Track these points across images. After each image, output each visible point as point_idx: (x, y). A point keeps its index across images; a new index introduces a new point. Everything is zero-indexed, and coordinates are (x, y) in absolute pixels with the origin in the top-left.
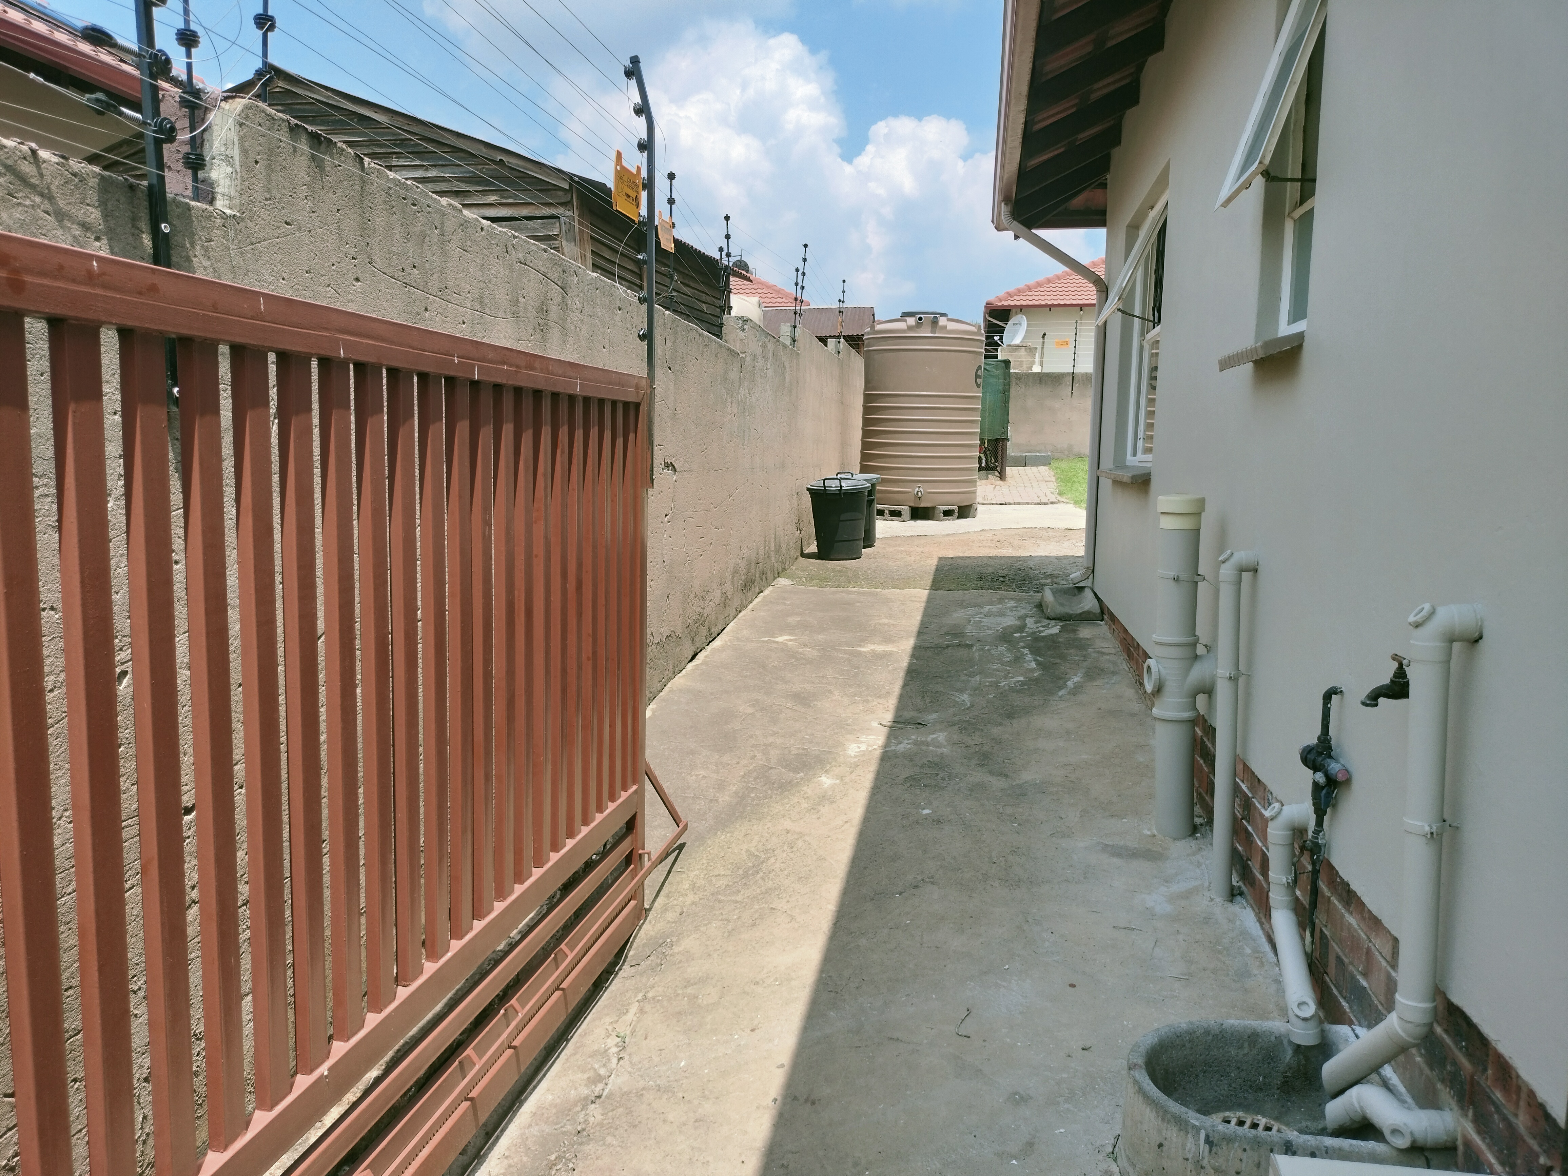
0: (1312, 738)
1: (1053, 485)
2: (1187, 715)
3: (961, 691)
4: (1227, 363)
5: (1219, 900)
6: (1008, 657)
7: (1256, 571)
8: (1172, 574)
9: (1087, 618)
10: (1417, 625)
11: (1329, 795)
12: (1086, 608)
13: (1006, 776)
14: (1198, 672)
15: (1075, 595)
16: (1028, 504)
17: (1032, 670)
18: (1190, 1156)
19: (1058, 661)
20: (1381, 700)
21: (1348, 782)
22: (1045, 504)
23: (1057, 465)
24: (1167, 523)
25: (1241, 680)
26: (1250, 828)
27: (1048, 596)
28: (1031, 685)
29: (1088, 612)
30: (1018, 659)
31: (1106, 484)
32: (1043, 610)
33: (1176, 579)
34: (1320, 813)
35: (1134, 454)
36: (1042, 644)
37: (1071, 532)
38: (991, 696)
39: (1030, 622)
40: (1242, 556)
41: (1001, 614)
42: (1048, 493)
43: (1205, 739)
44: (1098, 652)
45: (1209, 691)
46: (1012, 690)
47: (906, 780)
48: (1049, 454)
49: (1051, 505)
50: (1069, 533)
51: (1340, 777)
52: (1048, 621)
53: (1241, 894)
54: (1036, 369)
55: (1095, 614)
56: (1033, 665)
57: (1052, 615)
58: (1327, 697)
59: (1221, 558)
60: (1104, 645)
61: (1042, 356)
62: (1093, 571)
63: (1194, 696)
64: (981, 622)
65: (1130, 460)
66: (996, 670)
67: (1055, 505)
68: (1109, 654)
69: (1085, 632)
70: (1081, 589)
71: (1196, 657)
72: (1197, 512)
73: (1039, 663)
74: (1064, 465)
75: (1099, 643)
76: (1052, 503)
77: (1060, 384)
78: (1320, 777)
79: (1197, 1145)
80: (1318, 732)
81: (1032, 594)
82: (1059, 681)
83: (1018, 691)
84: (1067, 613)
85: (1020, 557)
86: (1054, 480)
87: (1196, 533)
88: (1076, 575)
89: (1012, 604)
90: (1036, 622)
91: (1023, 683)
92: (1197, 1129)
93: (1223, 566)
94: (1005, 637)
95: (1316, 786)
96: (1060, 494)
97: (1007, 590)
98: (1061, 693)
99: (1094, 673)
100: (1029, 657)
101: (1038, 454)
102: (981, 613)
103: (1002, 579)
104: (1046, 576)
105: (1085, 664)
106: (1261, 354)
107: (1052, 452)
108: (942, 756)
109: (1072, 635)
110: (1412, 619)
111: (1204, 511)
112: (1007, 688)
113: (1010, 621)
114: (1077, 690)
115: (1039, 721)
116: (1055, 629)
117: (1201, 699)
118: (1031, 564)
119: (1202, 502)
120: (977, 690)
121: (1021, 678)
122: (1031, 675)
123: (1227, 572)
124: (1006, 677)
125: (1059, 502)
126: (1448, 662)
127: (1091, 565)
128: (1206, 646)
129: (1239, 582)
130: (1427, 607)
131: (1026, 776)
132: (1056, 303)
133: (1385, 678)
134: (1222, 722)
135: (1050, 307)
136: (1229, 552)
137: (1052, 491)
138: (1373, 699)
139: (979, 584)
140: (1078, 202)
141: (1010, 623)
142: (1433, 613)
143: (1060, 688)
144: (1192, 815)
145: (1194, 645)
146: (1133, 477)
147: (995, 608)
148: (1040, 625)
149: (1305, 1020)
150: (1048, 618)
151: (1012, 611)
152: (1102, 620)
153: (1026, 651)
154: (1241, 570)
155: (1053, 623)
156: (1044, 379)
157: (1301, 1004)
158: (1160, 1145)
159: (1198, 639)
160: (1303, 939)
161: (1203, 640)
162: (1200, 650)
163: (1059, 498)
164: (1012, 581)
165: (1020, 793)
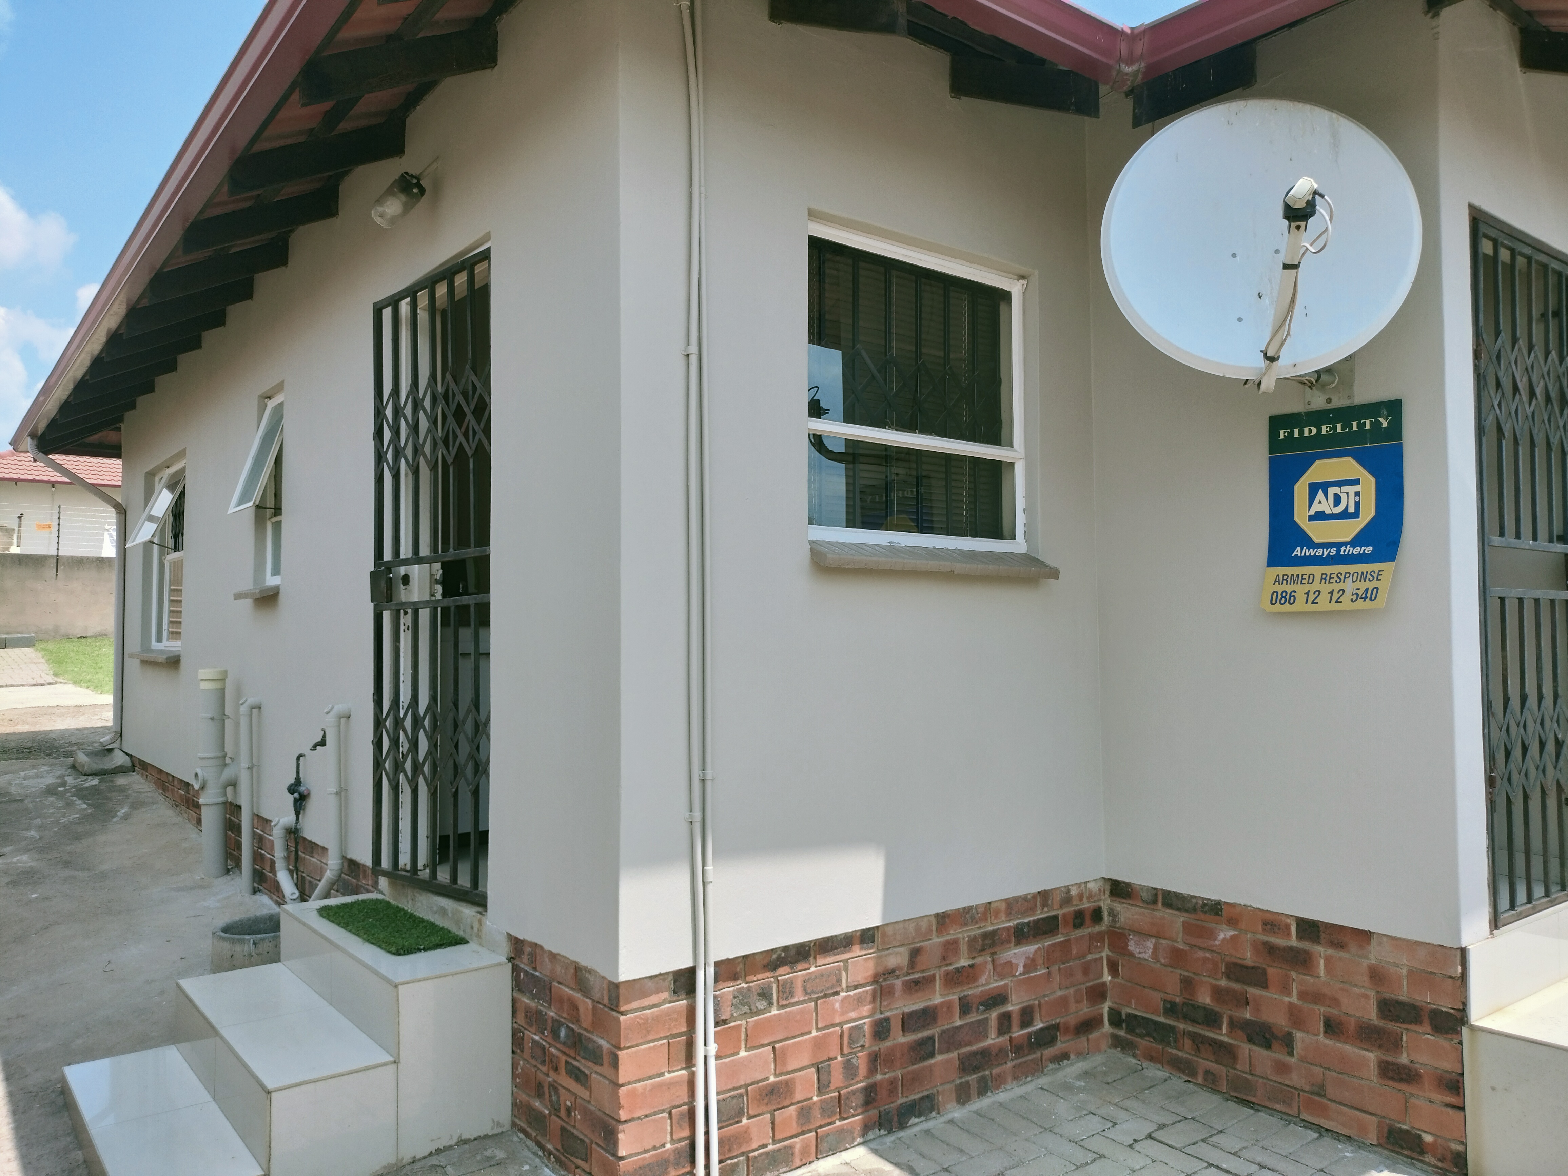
0: (292, 780)
1: (45, 667)
2: (221, 800)
3: (28, 829)
4: (238, 596)
5: (247, 895)
6: (60, 804)
7: (260, 708)
8: (210, 715)
9: (120, 770)
10: (328, 713)
11: (301, 804)
12: (119, 764)
13: (88, 870)
14: (227, 773)
15: (105, 756)
16: (23, 685)
17: (85, 809)
18: (246, 954)
19: (105, 801)
20: (318, 747)
21: (309, 795)
22: (42, 685)
23: (42, 646)
24: (204, 686)
25: (255, 769)
26: (263, 852)
27: (82, 758)
28: (85, 819)
29: (121, 767)
30: (69, 805)
31: (133, 665)
32: (78, 770)
33: (212, 719)
34: (297, 814)
35: (159, 639)
36: (87, 792)
37: (83, 708)
38: (56, 829)
39: (70, 780)
40: (252, 700)
41: (38, 776)
42: (43, 675)
43: (232, 818)
44: (137, 792)
45: (233, 784)
46: (72, 823)
47: (8, 883)
48: (33, 635)
49: (49, 686)
50: (82, 709)
51: (305, 793)
52: (86, 777)
53: (259, 891)
54: (14, 550)
55: (127, 767)
56: (84, 806)
57: (89, 771)
58: (298, 759)
59: (240, 702)
60: (140, 787)
61: (19, 538)
62: (121, 735)
63: (225, 788)
64: (22, 784)
65: (155, 645)
66: (54, 813)
67: (53, 686)
68: (145, 793)
69: (121, 781)
70: (110, 751)
71: (226, 765)
72: (222, 679)
73: (89, 805)
74: (51, 646)
75: (136, 787)
76: (49, 684)
77: (43, 566)
78: (296, 795)
79: (250, 947)
80: (295, 775)
81: (62, 759)
82: (110, 814)
83: (78, 824)
84: (102, 769)
85: (39, 732)
86: (44, 661)
87: (222, 691)
88: (106, 739)
89: (46, 768)
90: (75, 779)
91: (79, 818)
92: (249, 940)
93: (242, 706)
94: (50, 791)
95: (296, 800)
96: (55, 675)
97: (36, 759)
98: (114, 820)
99: (136, 805)
100: (78, 802)
101: (19, 636)
102: (19, 778)
103: (27, 750)
104: (72, 745)
105: (128, 800)
106: (258, 596)
107: (36, 633)
108: (31, 867)
109: (111, 784)
110: (325, 711)
111: (227, 677)
112: (67, 822)
113: (50, 780)
114: (126, 817)
115: (102, 838)
116: (95, 781)
117: (229, 790)
118: (53, 736)
119: (226, 672)
120: (40, 828)
121: (78, 816)
122: (85, 812)
123: (243, 709)
124: (64, 816)
125: (56, 683)
126: (339, 726)
127: (120, 730)
128: (231, 758)
129: (251, 715)
130: (330, 706)
131: (105, 867)
132: (23, 477)
133: (319, 739)
134: (244, 801)
135: (16, 481)
136: (244, 699)
137: (46, 672)
138: (314, 748)
139: (5, 756)
140: (94, 438)
141: (50, 782)
142: (332, 708)
143: (113, 817)
144: (227, 865)
145: (225, 756)
146: (168, 658)
147: (31, 772)
148: (78, 780)
149: (294, 900)
150: (85, 775)
151: (48, 773)
152: (134, 772)
153: (74, 798)
154: (252, 708)
155: (90, 778)
156: (22, 560)
157: (293, 894)
158: (232, 956)
159: (226, 754)
160: (292, 877)
161: (229, 755)
162: (228, 761)
163: (56, 679)
164: (39, 750)
165: (104, 876)
